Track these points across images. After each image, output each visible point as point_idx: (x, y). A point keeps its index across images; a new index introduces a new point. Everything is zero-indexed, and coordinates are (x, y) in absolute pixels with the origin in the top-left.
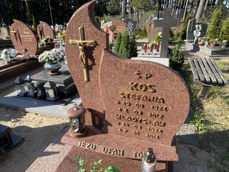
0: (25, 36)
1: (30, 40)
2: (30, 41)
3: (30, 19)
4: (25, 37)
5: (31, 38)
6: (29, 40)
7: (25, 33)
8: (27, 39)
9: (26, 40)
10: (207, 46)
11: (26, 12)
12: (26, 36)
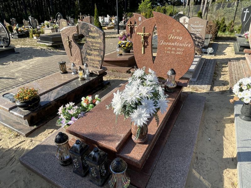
0: (170, 44)
1: (179, 51)
2: (178, 53)
4: (169, 46)
5: (182, 47)
6: (175, 51)
7: (172, 37)
8: (174, 49)
9: (169, 50)
12: (173, 44)
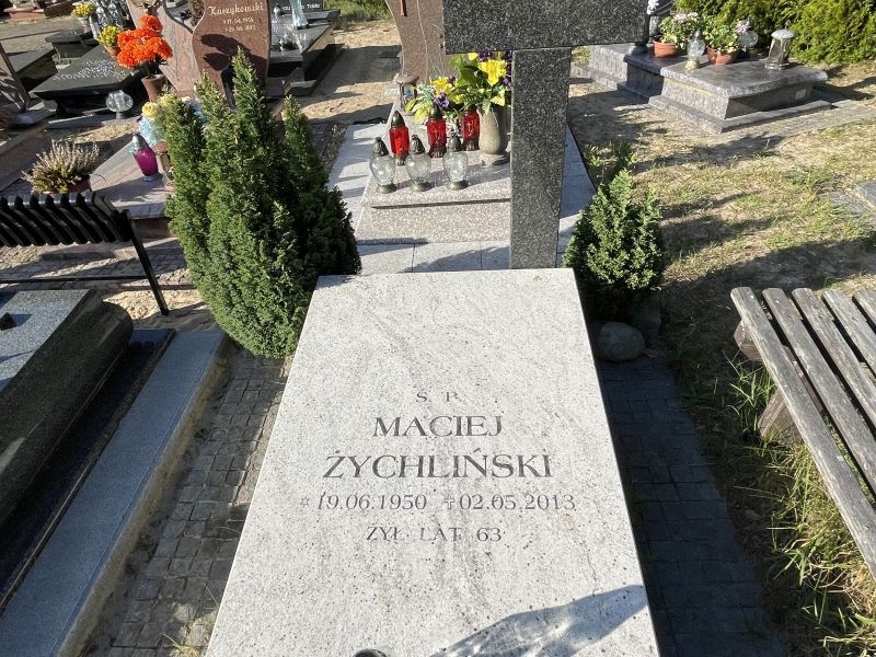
10: (700, 66)
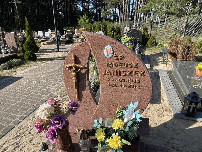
3: (20, 23)
11: (15, 15)
